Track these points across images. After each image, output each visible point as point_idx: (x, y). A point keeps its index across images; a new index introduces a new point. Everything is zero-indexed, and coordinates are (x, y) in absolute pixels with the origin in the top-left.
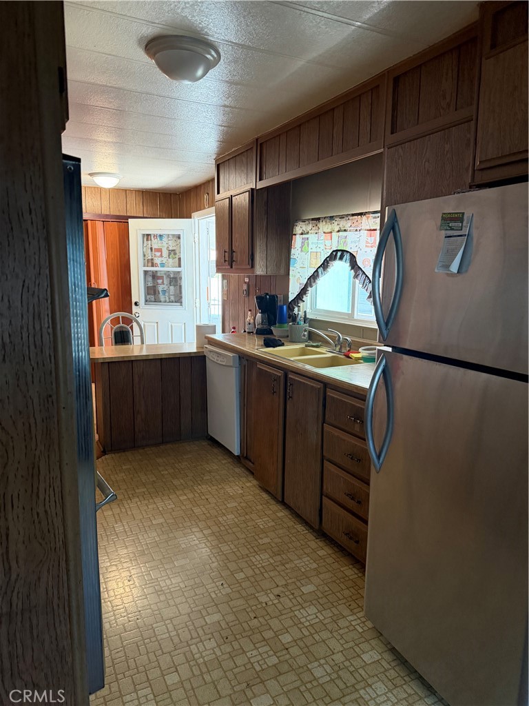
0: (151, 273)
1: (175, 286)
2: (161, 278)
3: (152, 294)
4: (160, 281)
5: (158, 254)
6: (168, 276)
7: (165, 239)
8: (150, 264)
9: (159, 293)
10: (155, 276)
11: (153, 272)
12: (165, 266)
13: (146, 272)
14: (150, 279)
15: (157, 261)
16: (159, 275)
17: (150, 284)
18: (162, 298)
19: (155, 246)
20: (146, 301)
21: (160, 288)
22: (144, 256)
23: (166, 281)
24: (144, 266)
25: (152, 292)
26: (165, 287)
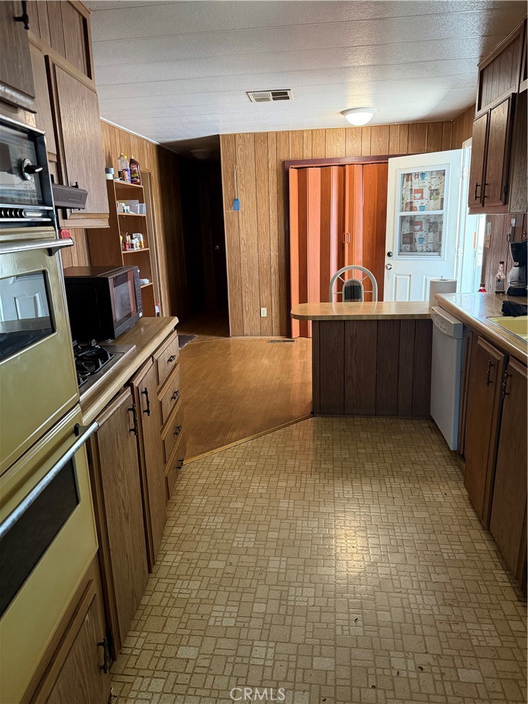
0: (409, 219)
1: (434, 232)
2: (420, 223)
3: (408, 243)
4: (417, 228)
5: (418, 196)
6: (428, 221)
7: (427, 178)
8: (408, 208)
9: (416, 242)
10: (412, 221)
11: (411, 217)
12: (425, 208)
13: (403, 218)
14: (407, 225)
15: (417, 204)
16: (417, 220)
17: (406, 231)
18: (418, 246)
19: (415, 187)
20: (401, 251)
21: (417, 236)
22: (403, 199)
23: (425, 227)
24: (402, 211)
25: (408, 240)
26: (423, 233)
